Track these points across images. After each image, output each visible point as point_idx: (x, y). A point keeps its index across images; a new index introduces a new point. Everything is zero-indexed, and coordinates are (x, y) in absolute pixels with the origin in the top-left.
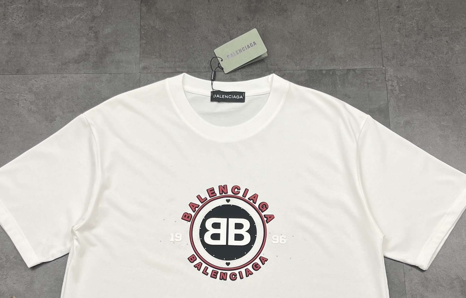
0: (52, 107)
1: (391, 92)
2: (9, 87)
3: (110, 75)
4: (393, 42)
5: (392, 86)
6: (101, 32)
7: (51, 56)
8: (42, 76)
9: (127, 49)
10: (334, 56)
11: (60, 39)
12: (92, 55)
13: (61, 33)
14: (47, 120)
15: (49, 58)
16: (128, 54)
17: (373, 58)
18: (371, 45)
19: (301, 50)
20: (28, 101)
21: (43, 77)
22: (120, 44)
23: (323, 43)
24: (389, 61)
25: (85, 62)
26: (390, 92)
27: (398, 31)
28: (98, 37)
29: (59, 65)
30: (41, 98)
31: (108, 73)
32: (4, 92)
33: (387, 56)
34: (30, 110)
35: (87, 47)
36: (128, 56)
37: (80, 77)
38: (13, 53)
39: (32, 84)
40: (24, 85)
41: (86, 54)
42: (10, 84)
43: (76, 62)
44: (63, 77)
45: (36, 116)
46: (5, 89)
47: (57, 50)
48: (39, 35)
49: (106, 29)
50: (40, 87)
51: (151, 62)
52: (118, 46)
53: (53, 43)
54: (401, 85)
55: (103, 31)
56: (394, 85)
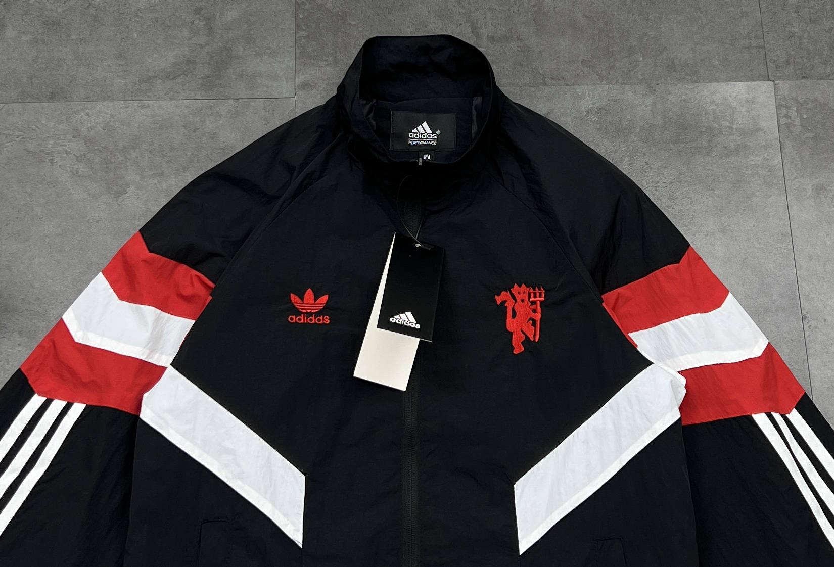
0: (119, 166)
1: (786, 129)
2: (34, 127)
3: (236, 102)
4: (787, 33)
5: (787, 116)
6: (217, 17)
7: (119, 65)
8: (99, 106)
9: (268, 51)
10: (673, 62)
11: (136, 31)
12: (199, 64)
13: (138, 19)
14: (109, 193)
15: (116, 69)
16: (272, 59)
17: (749, 67)
18: (744, 40)
19: (610, 50)
20: (71, 154)
21: (103, 107)
22: (257, 40)
23: (651, 36)
24: (778, 69)
25: (187, 76)
26: (784, 129)
27: (795, 12)
28: (211, 28)
29: (136, 84)
30: (98, 149)
31: (232, 97)
32: (25, 137)
33: (776, 59)
34: (75, 173)
35: (191, 47)
36: (272, 65)
37: (177, 107)
38: (44, 60)
39: (81, 120)
40: (63, 123)
41: (189, 62)
42: (35, 120)
43: (168, 78)
44: (143, 107)
45: (88, 185)
46: (26, 132)
47: (131, 53)
48: (95, 24)
49: (229, 12)
50: (96, 127)
51: (317, 74)
52: (252, 45)
53: (122, 39)
54: (805, 117)
55: (221, 16)
56: (792, 116)
